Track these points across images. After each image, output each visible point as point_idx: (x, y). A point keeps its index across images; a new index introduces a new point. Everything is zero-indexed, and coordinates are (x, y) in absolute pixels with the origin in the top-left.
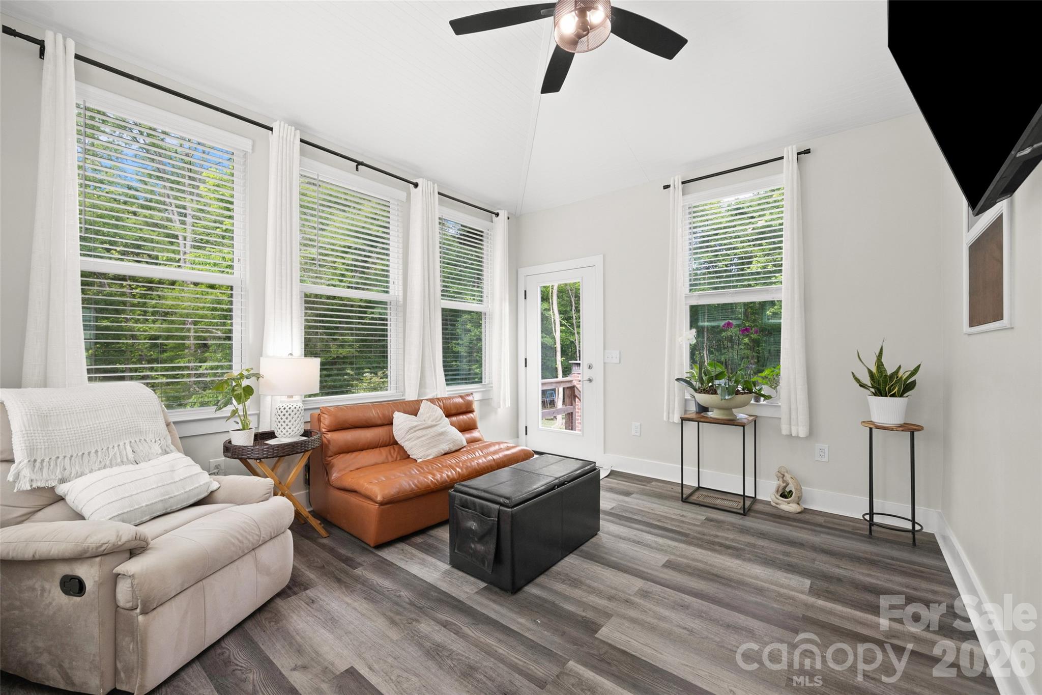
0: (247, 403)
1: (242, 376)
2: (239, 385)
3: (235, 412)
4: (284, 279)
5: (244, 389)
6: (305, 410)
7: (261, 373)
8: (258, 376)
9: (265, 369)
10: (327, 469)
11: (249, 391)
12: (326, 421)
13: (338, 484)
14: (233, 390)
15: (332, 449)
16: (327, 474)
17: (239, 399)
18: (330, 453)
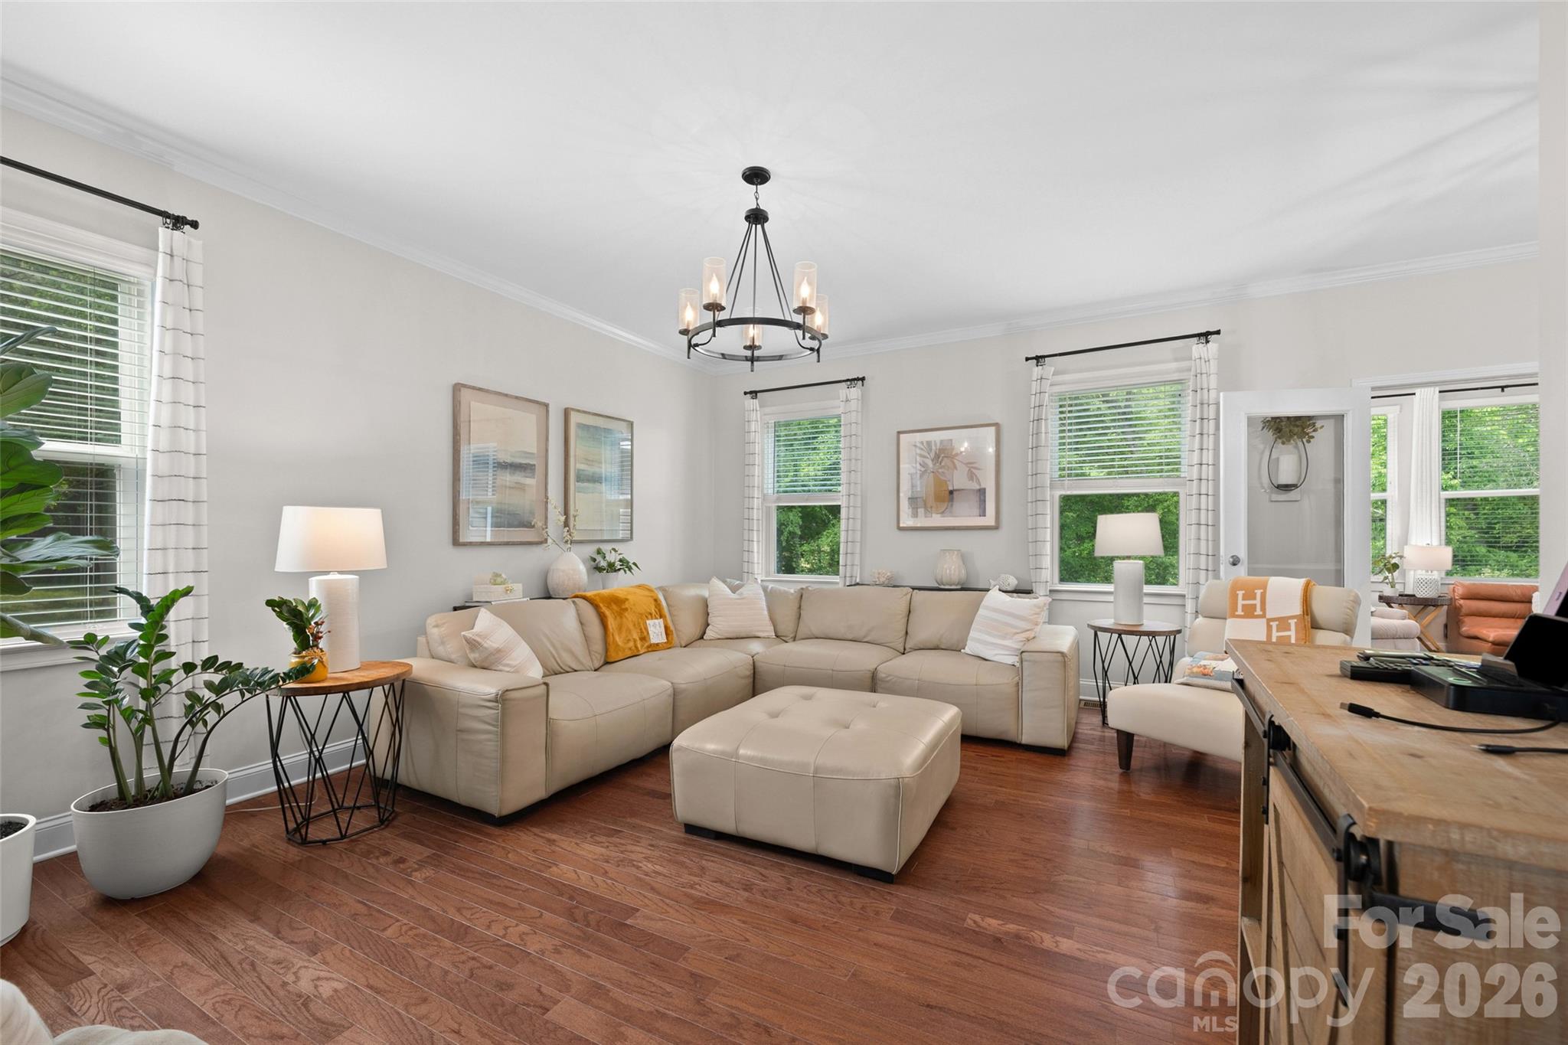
0: (1394, 574)
1: (1391, 557)
2: (1389, 562)
3: (1386, 578)
4: (1424, 493)
5: (1393, 565)
6: (1442, 584)
7: (1405, 555)
8: (1401, 557)
9: (1408, 552)
10: (1458, 623)
11: (1396, 566)
12: (1460, 591)
13: (1466, 634)
14: (1385, 565)
15: (1464, 611)
16: (1459, 628)
17: (1389, 570)
18: (1462, 614)
